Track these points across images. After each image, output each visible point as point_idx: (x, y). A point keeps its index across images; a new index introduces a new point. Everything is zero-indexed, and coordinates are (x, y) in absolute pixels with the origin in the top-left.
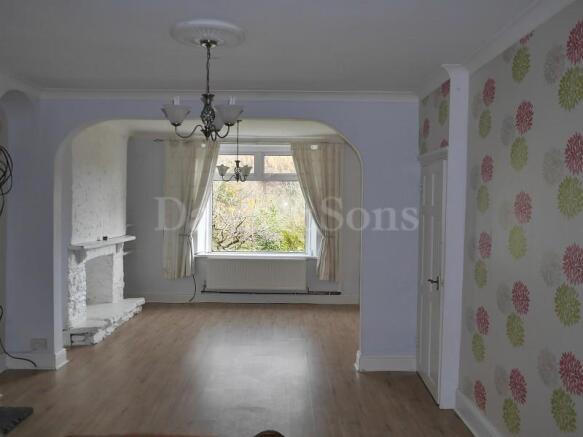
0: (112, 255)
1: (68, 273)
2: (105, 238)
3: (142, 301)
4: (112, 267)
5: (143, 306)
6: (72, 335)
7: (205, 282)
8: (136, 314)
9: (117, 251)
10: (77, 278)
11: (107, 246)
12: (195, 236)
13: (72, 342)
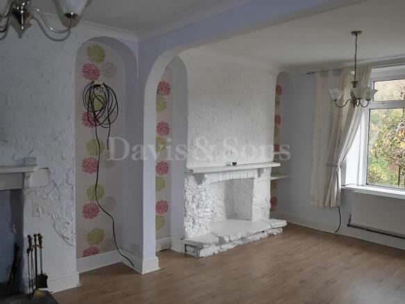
0: (253, 179)
1: (185, 191)
2: (234, 164)
3: (283, 223)
4: (252, 189)
5: (283, 228)
6: (186, 245)
7: (350, 216)
8: (271, 235)
9: (259, 176)
10: (198, 196)
11: (237, 171)
12: (344, 167)
13: (186, 251)
